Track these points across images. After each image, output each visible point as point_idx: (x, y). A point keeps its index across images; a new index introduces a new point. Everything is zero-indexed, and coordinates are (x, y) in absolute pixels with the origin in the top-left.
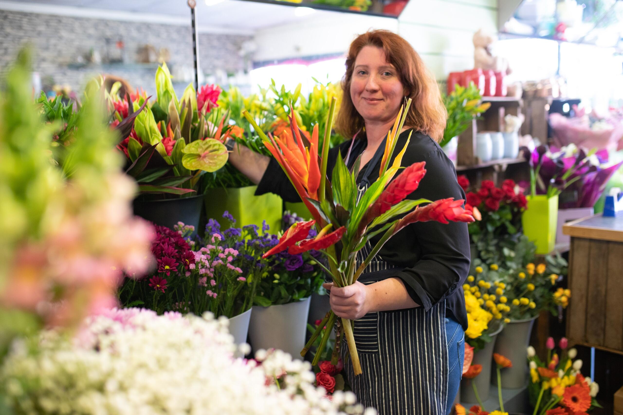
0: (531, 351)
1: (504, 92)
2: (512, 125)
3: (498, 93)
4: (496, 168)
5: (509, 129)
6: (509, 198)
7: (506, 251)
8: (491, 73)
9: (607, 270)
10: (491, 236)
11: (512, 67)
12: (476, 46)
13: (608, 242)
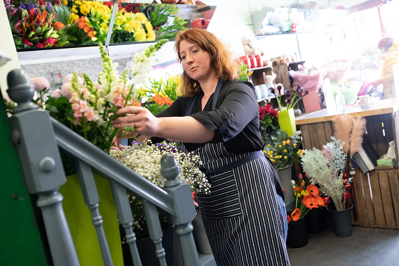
0: (293, 182)
1: (262, 64)
2: (270, 79)
3: (259, 65)
4: (265, 101)
5: (269, 82)
6: (268, 112)
7: (273, 138)
8: (253, 56)
9: (318, 136)
10: (265, 133)
11: (264, 52)
12: (244, 45)
13: (315, 123)
